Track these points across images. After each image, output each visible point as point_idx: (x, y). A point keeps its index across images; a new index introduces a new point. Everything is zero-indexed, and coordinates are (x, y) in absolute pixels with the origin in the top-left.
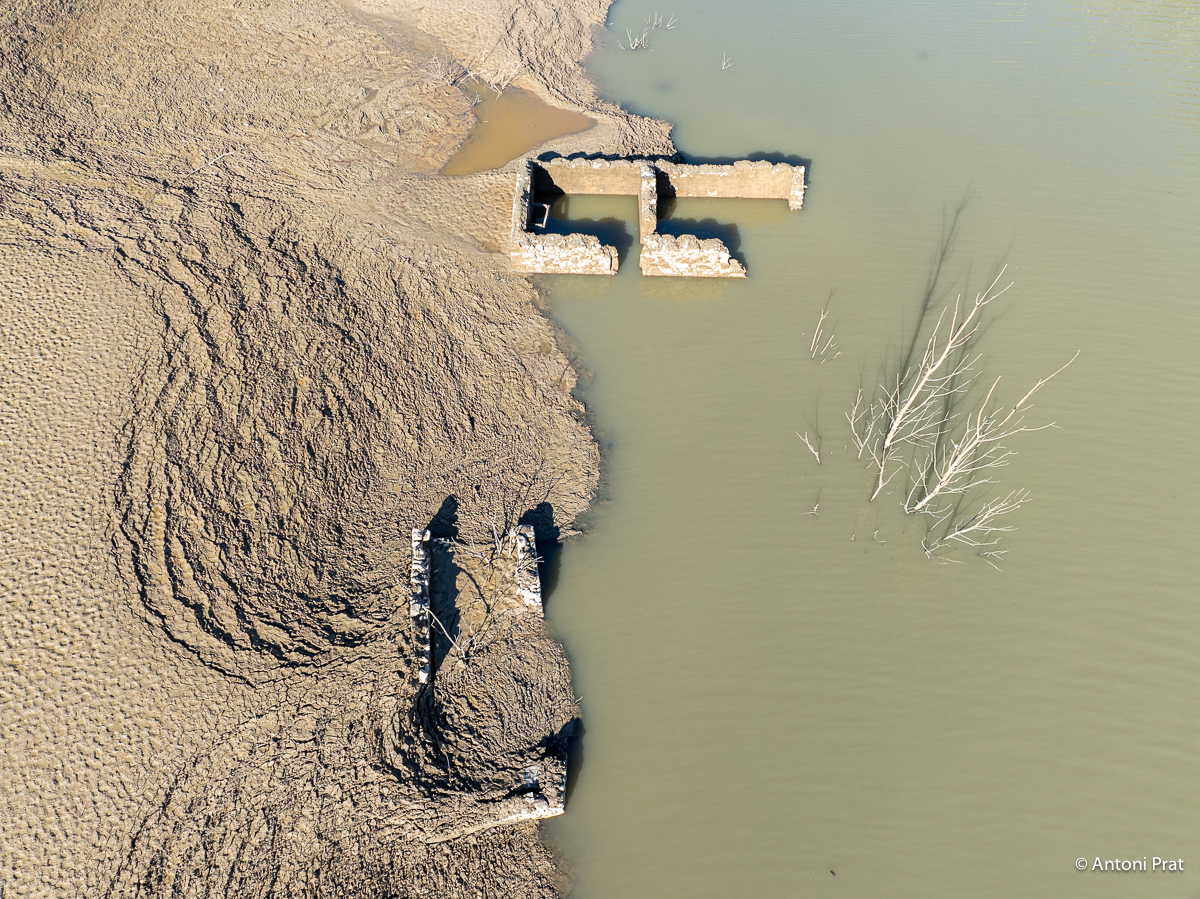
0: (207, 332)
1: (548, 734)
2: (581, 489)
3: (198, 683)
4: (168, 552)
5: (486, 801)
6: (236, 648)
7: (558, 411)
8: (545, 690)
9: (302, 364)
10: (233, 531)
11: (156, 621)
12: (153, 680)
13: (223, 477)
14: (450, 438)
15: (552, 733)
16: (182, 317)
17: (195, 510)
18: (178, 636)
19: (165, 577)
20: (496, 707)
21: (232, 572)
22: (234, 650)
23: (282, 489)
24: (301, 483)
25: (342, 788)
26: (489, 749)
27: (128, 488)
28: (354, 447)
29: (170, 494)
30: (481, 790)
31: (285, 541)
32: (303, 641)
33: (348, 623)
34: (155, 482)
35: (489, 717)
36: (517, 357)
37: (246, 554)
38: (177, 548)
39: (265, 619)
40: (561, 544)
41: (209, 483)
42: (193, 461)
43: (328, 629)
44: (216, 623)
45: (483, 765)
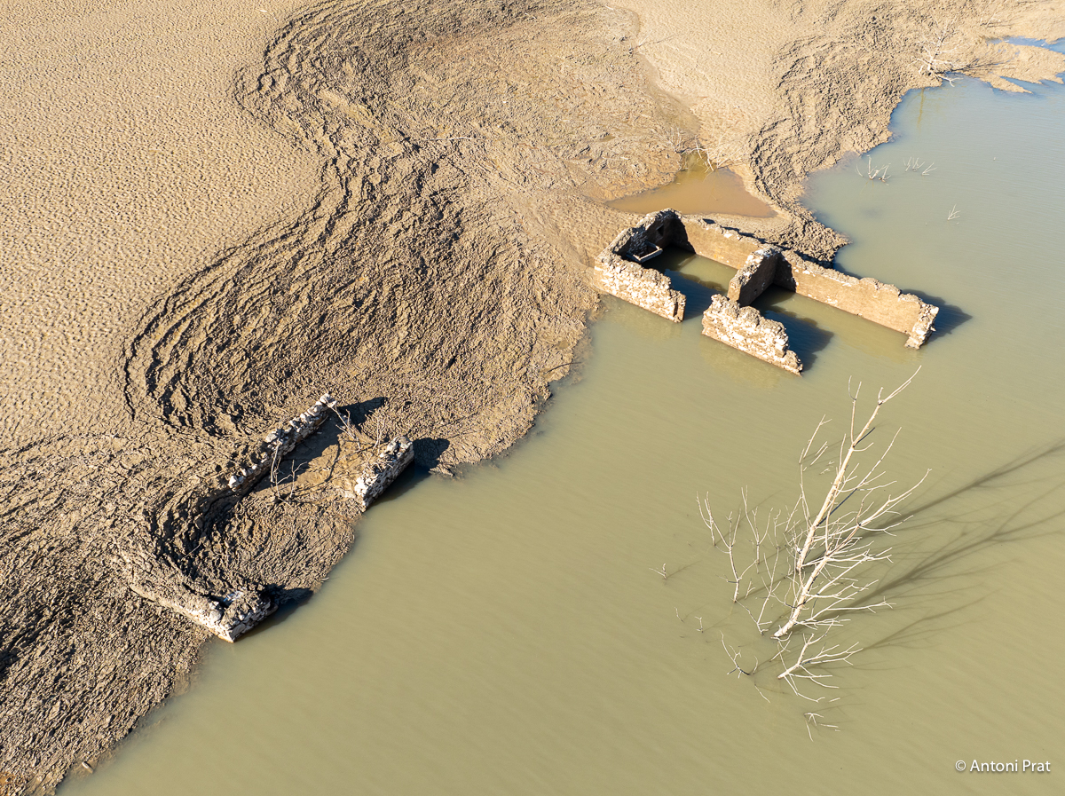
0: (335, 223)
1: (279, 584)
2: (483, 448)
3: (110, 398)
4: (177, 325)
5: (187, 588)
6: (151, 394)
7: (525, 389)
8: (310, 556)
9: (374, 269)
10: (226, 334)
11: (129, 354)
12: (90, 382)
13: (254, 304)
14: (425, 363)
15: (283, 586)
16: (328, 208)
17: (218, 312)
18: (129, 370)
19: (162, 336)
20: (266, 542)
21: (198, 357)
22: (148, 394)
23: (280, 330)
24: (295, 333)
25: (116, 510)
26: (230, 563)
27: (196, 281)
28: (354, 334)
29: (214, 297)
30: (194, 580)
31: (248, 359)
32: (189, 415)
33: (227, 423)
34: (213, 286)
35: (254, 545)
36: (533, 340)
37: (217, 351)
38: (184, 327)
39: (185, 391)
40: (430, 474)
41: (242, 303)
42: (246, 287)
43: (212, 420)
44: (157, 376)
45: (215, 568)
